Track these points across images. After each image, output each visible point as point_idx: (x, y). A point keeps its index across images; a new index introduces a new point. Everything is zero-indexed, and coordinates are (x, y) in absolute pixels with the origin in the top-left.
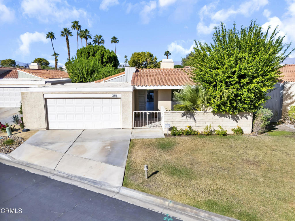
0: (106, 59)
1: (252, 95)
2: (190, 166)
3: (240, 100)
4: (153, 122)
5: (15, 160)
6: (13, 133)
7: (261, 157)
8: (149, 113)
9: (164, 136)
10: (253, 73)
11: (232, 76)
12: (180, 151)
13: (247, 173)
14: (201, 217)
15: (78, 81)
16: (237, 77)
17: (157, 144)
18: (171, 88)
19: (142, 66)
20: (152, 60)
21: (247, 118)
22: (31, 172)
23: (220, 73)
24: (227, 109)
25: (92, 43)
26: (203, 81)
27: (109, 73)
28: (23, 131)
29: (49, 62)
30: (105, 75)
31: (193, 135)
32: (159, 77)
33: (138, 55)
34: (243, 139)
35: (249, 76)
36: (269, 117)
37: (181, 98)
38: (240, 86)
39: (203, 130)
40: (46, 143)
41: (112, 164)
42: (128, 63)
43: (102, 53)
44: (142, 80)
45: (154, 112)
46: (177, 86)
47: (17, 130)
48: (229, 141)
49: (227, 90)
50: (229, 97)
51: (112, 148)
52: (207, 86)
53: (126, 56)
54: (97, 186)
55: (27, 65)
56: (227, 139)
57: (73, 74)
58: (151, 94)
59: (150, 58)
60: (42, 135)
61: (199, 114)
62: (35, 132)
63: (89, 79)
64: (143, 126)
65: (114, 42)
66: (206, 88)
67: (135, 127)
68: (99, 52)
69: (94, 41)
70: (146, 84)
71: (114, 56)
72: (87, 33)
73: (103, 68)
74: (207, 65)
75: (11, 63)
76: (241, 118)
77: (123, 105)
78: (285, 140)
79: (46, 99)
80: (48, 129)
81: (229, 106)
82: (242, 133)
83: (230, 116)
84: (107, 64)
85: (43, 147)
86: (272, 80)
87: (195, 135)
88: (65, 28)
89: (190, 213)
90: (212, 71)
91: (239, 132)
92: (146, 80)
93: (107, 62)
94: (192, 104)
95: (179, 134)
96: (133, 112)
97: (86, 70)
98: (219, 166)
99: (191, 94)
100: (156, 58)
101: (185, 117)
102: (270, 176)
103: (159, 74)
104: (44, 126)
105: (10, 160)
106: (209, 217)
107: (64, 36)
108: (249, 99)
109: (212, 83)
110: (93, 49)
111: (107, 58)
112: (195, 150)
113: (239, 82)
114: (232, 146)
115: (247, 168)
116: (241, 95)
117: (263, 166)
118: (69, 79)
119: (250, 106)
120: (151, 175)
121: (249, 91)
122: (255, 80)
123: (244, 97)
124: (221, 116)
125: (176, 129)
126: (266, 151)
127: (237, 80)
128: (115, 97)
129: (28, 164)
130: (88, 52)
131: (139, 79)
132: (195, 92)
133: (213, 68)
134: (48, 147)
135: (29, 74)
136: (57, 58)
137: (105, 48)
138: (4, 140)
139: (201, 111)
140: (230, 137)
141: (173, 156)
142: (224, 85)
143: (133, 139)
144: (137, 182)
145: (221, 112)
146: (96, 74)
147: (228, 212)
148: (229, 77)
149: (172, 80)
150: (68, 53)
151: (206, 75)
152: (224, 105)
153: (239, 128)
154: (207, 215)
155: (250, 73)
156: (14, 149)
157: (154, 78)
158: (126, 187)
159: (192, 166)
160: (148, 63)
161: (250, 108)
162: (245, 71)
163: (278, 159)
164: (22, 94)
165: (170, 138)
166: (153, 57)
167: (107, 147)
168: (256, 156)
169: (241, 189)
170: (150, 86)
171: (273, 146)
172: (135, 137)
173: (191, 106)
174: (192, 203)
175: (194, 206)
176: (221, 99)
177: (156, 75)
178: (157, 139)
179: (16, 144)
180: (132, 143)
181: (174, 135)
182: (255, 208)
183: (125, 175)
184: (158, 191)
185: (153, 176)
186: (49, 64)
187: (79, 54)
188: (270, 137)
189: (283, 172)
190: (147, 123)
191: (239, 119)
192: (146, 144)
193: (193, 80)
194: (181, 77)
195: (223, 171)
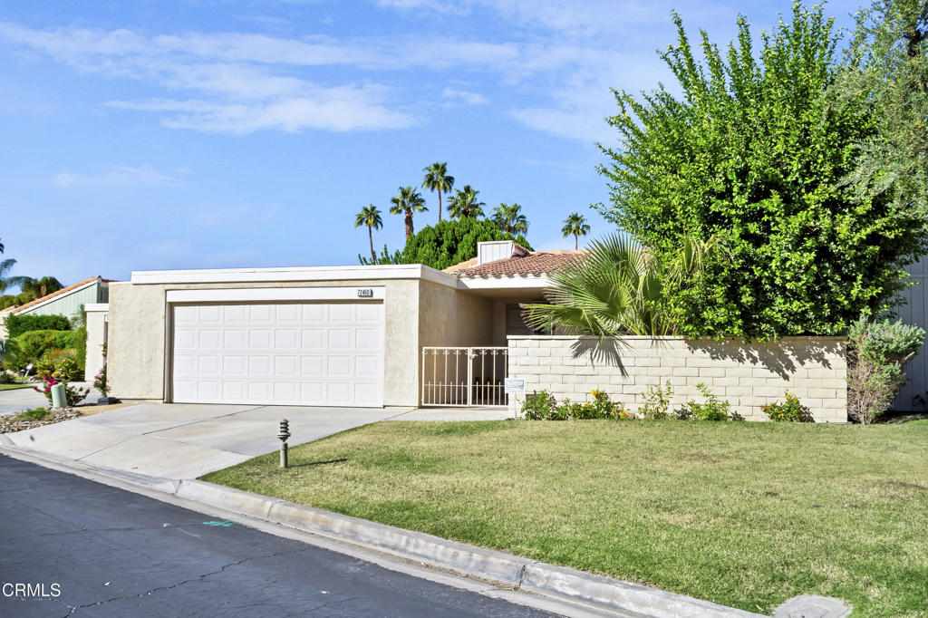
4: (488, 385)
8: (477, 351)
21: (826, 363)
28: (102, 402)
45: (495, 350)
62: (129, 406)
64: (454, 400)
65: (575, 232)
67: (426, 402)
72: (469, 199)
76: (803, 364)
77: (388, 323)
79: (170, 307)
80: (170, 401)
83: (756, 353)
88: (405, 188)
96: (420, 350)
101: (585, 358)
104: (159, 391)
107: (400, 212)
124: (718, 353)
128: (367, 299)
153: (790, 401)
164: (114, 289)
173: (603, 314)
181: (535, 417)
190: (469, 391)
191: (791, 367)
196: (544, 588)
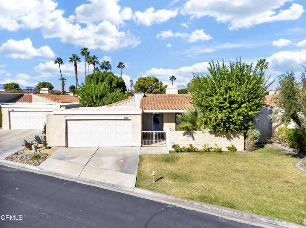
0: (114, 84)
1: (241, 118)
2: (189, 174)
3: (232, 122)
4: (159, 141)
5: (44, 171)
6: (37, 150)
7: (247, 168)
8: (156, 132)
9: (168, 153)
10: (241, 100)
11: (224, 101)
12: (182, 164)
13: (233, 178)
14: (195, 206)
15: (87, 105)
16: (228, 102)
17: (162, 158)
18: (175, 111)
19: (147, 90)
20: (158, 85)
21: (239, 138)
22: (60, 178)
23: (214, 99)
24: (221, 130)
25: (99, 68)
26: (201, 106)
27: (117, 97)
28: (46, 148)
29: (53, 86)
30: (113, 99)
31: (194, 151)
32: (164, 102)
33: (144, 80)
34: (236, 155)
35: (238, 102)
36: (257, 136)
37: (183, 120)
38: (232, 110)
39: (202, 148)
40: (67, 157)
41: (126, 172)
42: (133, 87)
43: (111, 78)
44: (149, 105)
45: (160, 132)
46: (180, 110)
47: (39, 148)
48: (223, 156)
49: (221, 113)
50: (222, 119)
51: (125, 161)
52: (205, 110)
53: (131, 80)
54: (115, 188)
55: (29, 89)
56: (222, 155)
57: (83, 98)
58: (157, 117)
59: (155, 83)
60: (63, 151)
61: (198, 134)
62: (56, 149)
63: (98, 104)
64: (150, 144)
65: (121, 67)
66: (203, 111)
67: (143, 145)
68: (107, 78)
69: (101, 66)
70: (153, 108)
71: (122, 81)
72: (95, 60)
73: (111, 92)
74: (204, 93)
75: (15, 87)
76: (234, 138)
77: (133, 126)
78: (270, 156)
79: (66, 121)
80: (67, 147)
81: (222, 126)
82: (236, 150)
83: (225, 135)
84: (116, 89)
85: (66, 161)
86: (256, 105)
87: (195, 151)
88: (74, 54)
89: (187, 203)
90: (208, 98)
91: (233, 149)
92: (152, 104)
93: (115, 88)
94: (192, 125)
95: (182, 150)
96: (141, 132)
97: (95, 94)
98: (212, 173)
99: (191, 116)
100: (161, 83)
101: (186, 137)
102: (251, 180)
103: (165, 99)
104: (64, 144)
105: (40, 170)
106: (201, 205)
107: (73, 62)
108: (239, 121)
109: (208, 108)
110: (102, 75)
111: (116, 83)
112: (194, 163)
113: (230, 107)
114: (225, 160)
115: (234, 175)
116: (233, 118)
117: (246, 174)
118: (78, 103)
119: (240, 127)
120: (158, 180)
121: (239, 114)
122: (243, 106)
123: (235, 119)
124: (217, 136)
125: (179, 147)
126: (252, 164)
127: (228, 105)
128: (127, 119)
129: (56, 173)
130: (97, 78)
131: (146, 104)
132: (194, 114)
133: (209, 95)
134: (70, 160)
135: (43, 99)
136: (64, 83)
137: (113, 75)
138: (31, 156)
139: (200, 131)
140: (225, 154)
141: (176, 167)
142: (218, 109)
143: (142, 155)
144: (147, 184)
145: (217, 132)
146: (104, 99)
147: (215, 201)
148: (222, 103)
149: (176, 104)
150: (75, 78)
151: (203, 101)
152: (219, 126)
153: (233, 146)
154: (199, 204)
155: (239, 100)
156: (42, 162)
157: (160, 103)
158: (139, 188)
159: (191, 174)
160: (154, 87)
161: (241, 129)
162: (234, 98)
163: (260, 169)
164: (47, 116)
165: (173, 154)
166: (159, 82)
167: (120, 161)
168: (244, 166)
169: (227, 188)
170: (156, 110)
171: (259, 160)
172: (144, 153)
173: (191, 126)
174: (189, 197)
175: (190, 199)
176: (216, 121)
177: (162, 100)
178: (162, 154)
179: (43, 159)
180: (141, 158)
181: (177, 152)
182: (235, 200)
183: (137, 180)
184: (163, 190)
185: (159, 180)
186: (53, 88)
187: (89, 80)
188: (258, 153)
189: (262, 177)
190: (154, 142)
191: (232, 138)
192: (153, 158)
193: (193, 105)
194: (183, 102)
195: (214, 177)
196: (259, 221)
